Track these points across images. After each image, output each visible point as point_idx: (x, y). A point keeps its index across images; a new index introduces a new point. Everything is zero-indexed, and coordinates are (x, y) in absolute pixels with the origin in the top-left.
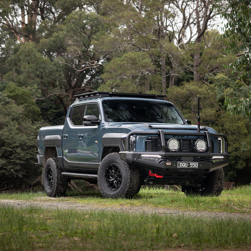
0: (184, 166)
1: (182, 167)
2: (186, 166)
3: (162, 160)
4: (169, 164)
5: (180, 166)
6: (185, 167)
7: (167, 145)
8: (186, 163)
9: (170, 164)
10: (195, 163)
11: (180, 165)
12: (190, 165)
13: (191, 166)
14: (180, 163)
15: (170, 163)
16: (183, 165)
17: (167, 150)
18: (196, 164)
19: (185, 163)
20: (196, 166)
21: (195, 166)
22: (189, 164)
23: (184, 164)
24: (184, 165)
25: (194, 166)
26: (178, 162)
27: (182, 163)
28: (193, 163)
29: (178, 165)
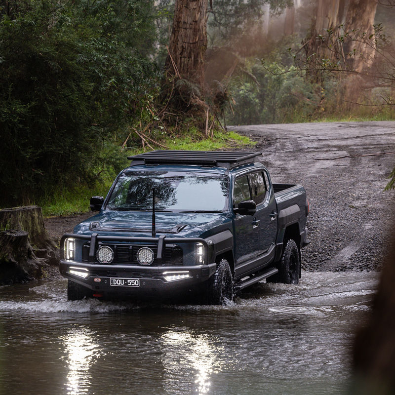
0: (119, 284)
1: (117, 284)
2: (122, 283)
3: (90, 274)
4: (98, 280)
5: (114, 284)
7: (96, 254)
9: (100, 281)
10: (135, 280)
13: (129, 283)
15: (100, 279)
16: (118, 282)
17: (95, 259)
18: (137, 282)
19: (120, 279)
20: (137, 284)
21: (135, 283)
22: (126, 280)
24: (119, 282)
25: (133, 283)
26: (111, 278)
27: (117, 279)
28: (132, 281)
29: (111, 282)
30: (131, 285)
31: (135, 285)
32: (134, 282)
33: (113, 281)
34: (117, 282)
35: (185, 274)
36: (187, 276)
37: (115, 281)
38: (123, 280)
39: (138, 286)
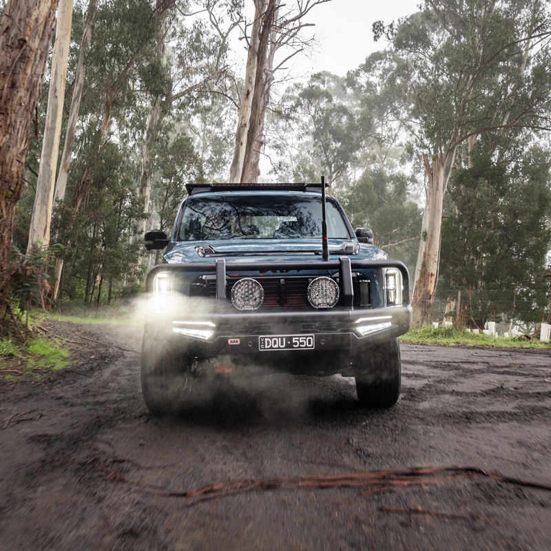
0: (276, 346)
1: (271, 348)
2: (282, 344)
3: (219, 332)
4: (234, 341)
5: (266, 347)
6: (279, 348)
8: (282, 338)
9: (239, 343)
10: (307, 337)
11: (264, 344)
12: (294, 341)
13: (296, 344)
14: (266, 340)
15: (239, 340)
18: (310, 340)
19: (278, 338)
20: (310, 343)
21: (306, 343)
22: (290, 339)
23: (275, 341)
24: (275, 343)
25: (303, 343)
26: (261, 336)
27: (271, 338)
28: (301, 338)
29: (261, 344)
30: (299, 347)
31: (306, 347)
33: (264, 340)
34: (272, 343)
35: (386, 321)
36: (389, 325)
37: (268, 341)
38: (284, 339)
39: (312, 347)
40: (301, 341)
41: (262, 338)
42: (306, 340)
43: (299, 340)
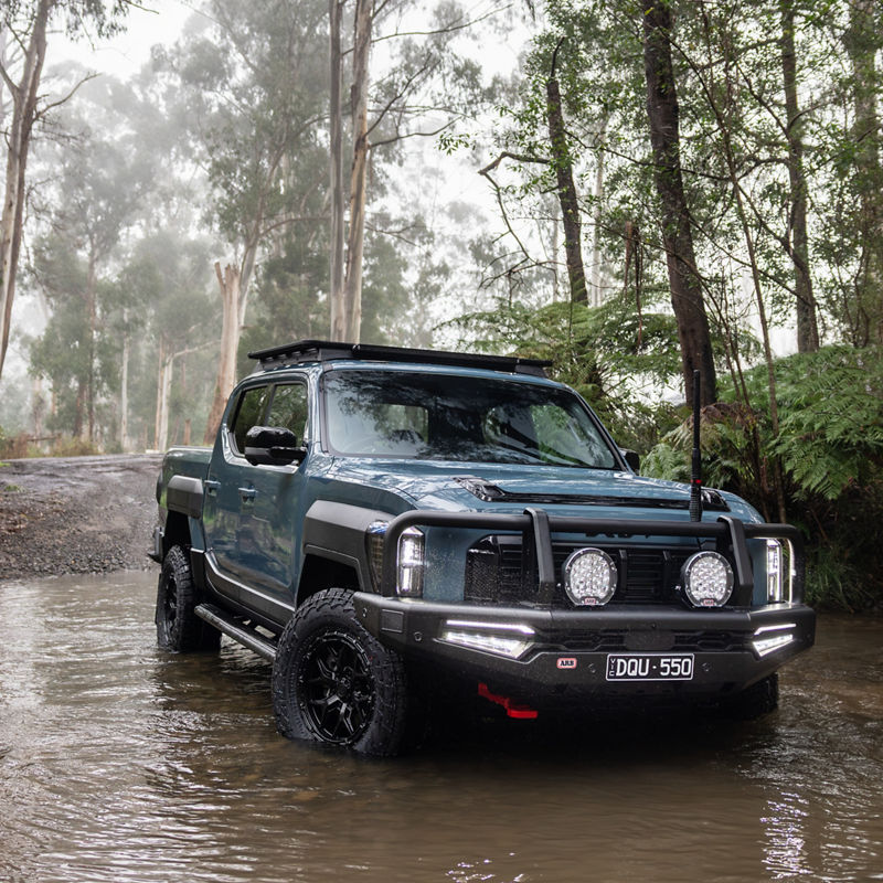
0: (634, 673)
1: (626, 676)
2: (643, 671)
3: (540, 645)
4: (567, 663)
5: (618, 674)
6: (639, 676)
7: (561, 576)
8: (644, 659)
9: (574, 666)
10: (683, 658)
11: (615, 670)
12: (662, 665)
13: (665, 670)
14: (619, 661)
15: (575, 661)
16: (629, 667)
17: (560, 598)
18: (687, 663)
19: (638, 658)
20: (686, 670)
21: (681, 669)
22: (655, 661)
23: (633, 664)
24: (633, 668)
25: (675, 669)
26: (609, 655)
27: (627, 659)
28: (674, 660)
29: (610, 669)
30: (670, 676)
31: (681, 675)
32: (679, 666)
33: (616, 662)
34: (627, 666)
37: (622, 664)
38: (648, 661)
39: (689, 676)
40: (673, 665)
41: (613, 657)
42: (680, 663)
43: (670, 663)
